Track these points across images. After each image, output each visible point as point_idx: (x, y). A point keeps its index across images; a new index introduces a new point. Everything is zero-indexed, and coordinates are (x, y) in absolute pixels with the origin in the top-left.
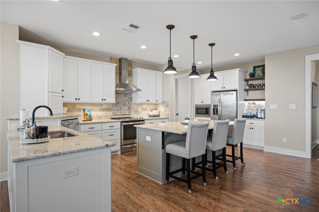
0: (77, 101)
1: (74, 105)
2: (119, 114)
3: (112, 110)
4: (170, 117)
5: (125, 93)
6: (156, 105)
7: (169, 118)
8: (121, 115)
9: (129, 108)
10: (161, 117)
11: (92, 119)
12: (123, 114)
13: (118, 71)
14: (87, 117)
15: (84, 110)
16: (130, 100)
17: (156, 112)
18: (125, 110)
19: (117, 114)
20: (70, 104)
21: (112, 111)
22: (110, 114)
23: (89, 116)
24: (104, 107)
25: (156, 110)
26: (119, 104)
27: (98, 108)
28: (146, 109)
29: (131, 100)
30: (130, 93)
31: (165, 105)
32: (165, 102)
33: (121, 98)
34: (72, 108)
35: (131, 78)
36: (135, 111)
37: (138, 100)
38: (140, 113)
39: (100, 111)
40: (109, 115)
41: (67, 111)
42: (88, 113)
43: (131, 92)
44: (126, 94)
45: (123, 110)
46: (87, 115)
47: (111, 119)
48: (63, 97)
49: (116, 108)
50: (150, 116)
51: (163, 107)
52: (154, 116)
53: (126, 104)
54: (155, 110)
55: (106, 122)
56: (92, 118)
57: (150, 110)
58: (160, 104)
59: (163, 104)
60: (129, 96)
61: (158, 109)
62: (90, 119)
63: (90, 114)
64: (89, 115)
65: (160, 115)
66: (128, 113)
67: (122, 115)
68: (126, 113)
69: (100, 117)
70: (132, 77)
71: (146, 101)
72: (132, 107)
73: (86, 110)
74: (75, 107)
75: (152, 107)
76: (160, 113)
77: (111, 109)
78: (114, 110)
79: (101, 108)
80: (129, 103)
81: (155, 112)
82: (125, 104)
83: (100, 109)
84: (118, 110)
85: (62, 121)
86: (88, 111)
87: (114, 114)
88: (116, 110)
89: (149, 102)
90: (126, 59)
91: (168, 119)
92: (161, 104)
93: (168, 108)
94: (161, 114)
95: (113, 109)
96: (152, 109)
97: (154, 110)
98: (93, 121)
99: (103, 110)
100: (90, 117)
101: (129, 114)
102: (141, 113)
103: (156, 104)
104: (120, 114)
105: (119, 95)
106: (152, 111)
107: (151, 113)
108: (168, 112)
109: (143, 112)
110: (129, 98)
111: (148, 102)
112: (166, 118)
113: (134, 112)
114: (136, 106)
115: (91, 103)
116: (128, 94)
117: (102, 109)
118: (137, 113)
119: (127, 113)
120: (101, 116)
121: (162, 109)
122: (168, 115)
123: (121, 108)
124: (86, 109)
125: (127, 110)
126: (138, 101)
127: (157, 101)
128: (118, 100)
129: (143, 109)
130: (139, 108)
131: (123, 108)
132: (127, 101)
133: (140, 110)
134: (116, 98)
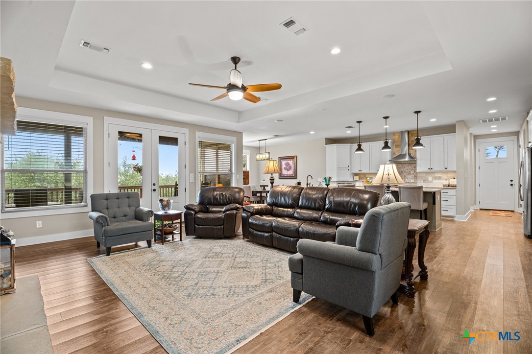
0: (360, 172)
5: (410, 162)
9: (415, 176)
14: (368, 183)
20: (362, 174)
25: (454, 178)
28: (440, 178)
30: (415, 162)
34: (363, 176)
44: (411, 164)
46: (368, 181)
48: (349, 170)
50: (444, 186)
52: (449, 186)
60: (415, 165)
64: (370, 182)
66: (413, 182)
67: (406, 183)
71: (441, 169)
72: (418, 175)
73: (368, 178)
75: (452, 175)
80: (415, 172)
85: (338, 183)
86: (370, 179)
90: (405, 132)
102: (432, 182)
106: (446, 180)
109: (435, 181)
110: (415, 167)
111: (430, 170)
113: (423, 181)
116: (413, 163)
118: (426, 181)
119: (412, 181)
125: (412, 179)
127: (446, 168)
128: (402, 170)
129: (436, 178)
130: (429, 177)
131: (407, 176)
132: (412, 170)
133: (430, 178)
134: (400, 168)
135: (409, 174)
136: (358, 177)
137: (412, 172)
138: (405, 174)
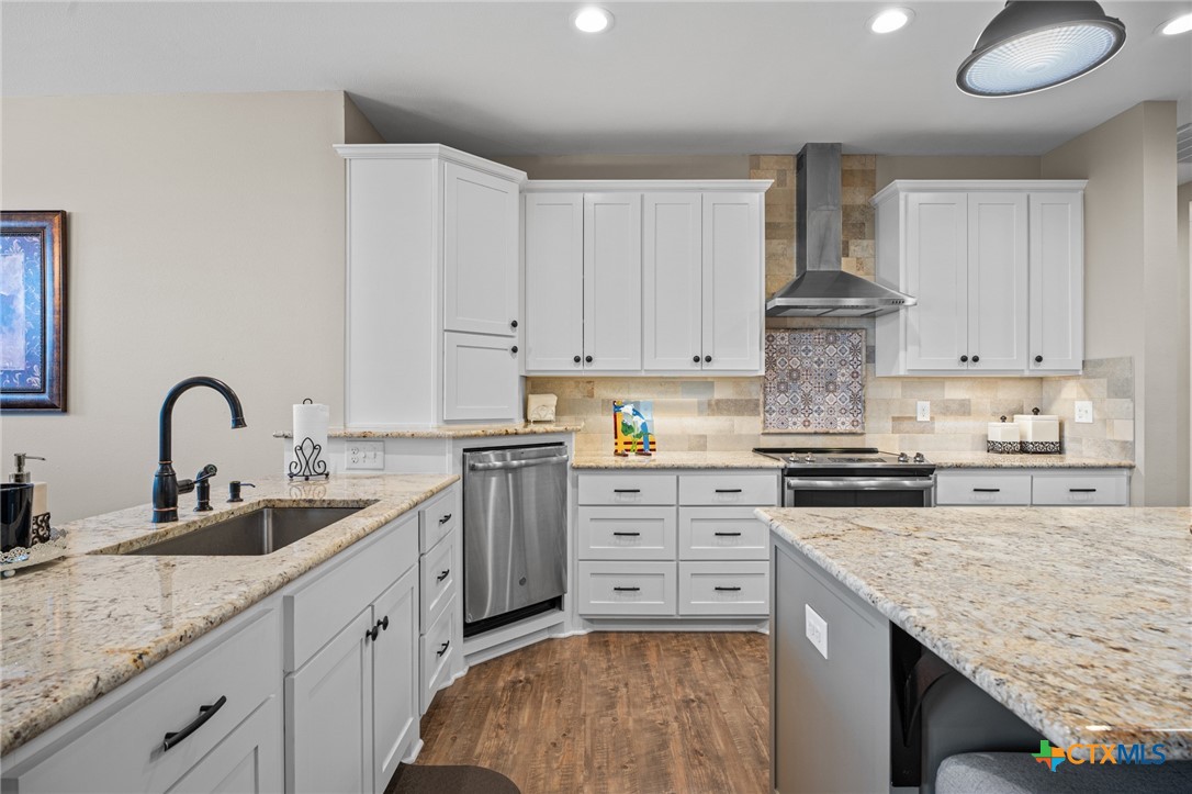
0: (583, 370)
1: (589, 386)
2: (801, 429)
3: (761, 409)
4: (1139, 462)
5: (835, 324)
6: (1039, 385)
7: (1131, 467)
8: (810, 434)
9: (858, 401)
10: (1070, 458)
11: (651, 447)
12: (824, 430)
13: (791, 217)
14: (629, 438)
15: (617, 408)
16: (862, 357)
17: (1035, 427)
18: (831, 410)
19: (790, 429)
20: (572, 383)
21: (759, 414)
22: (750, 426)
23: (638, 436)
24: (721, 393)
25: (1036, 411)
26: (798, 378)
27: (693, 400)
28: (964, 409)
29: (871, 356)
30: (864, 323)
31: (1104, 381)
32: (1099, 363)
33: (807, 351)
34: (579, 396)
35: (871, 242)
36: (894, 419)
37: (902, 354)
38: (926, 428)
39: (701, 412)
40: (744, 432)
41: (559, 412)
42: (637, 422)
43: (865, 320)
44: (838, 329)
45: (819, 411)
46: (628, 429)
47: (758, 450)
48: (515, 350)
49: (782, 399)
50: (992, 447)
51: (1091, 398)
52: (1023, 448)
53: (839, 379)
54: (1032, 417)
55: (699, 469)
56: (654, 443)
57: (994, 414)
58: (1067, 378)
59: (1087, 376)
60: (855, 339)
61: (1054, 408)
62: (642, 447)
63: (644, 425)
64: (638, 430)
65: (1067, 445)
66: (848, 428)
67: (816, 433)
68: (841, 428)
69: (701, 443)
70: (873, 236)
71: (952, 362)
72: (872, 392)
73: (628, 409)
74: (592, 396)
75: (1008, 395)
76: (1067, 433)
77: (757, 405)
78: (770, 412)
79: (704, 398)
80: (855, 375)
81: (1027, 427)
82: (829, 378)
83: (700, 404)
84: (794, 412)
85: (465, 450)
86: (636, 413)
87: (772, 431)
88: (782, 411)
89: (977, 366)
90: (829, 151)
91: (1126, 472)
92: (1077, 377)
93: (1126, 403)
94: (1074, 440)
95: (765, 404)
96: (1013, 407)
97: (1021, 412)
98: (659, 458)
99: (717, 408)
100: (646, 439)
101: (854, 429)
102: (932, 431)
103: (1041, 378)
104: (804, 430)
105: (796, 335)
106: (1004, 419)
107: (999, 432)
108: (1123, 431)
109: (945, 424)
110: (855, 350)
111: (970, 365)
112: (1106, 467)
113: (889, 424)
114: (896, 392)
115: (643, 374)
116: (847, 329)
117: (709, 405)
118: (906, 425)
119: (844, 423)
120: (705, 437)
121: (1077, 406)
122: (1128, 447)
123: (807, 399)
124: (626, 404)
125: (844, 411)
126: (905, 363)
127: (1039, 359)
128: (795, 363)
129: (946, 409)
130: (920, 404)
131: (818, 398)
132: (843, 363)
133: (923, 410)
134: (782, 351)
135: (830, 386)
136: (552, 400)
137: (843, 375)
138: (807, 388)
